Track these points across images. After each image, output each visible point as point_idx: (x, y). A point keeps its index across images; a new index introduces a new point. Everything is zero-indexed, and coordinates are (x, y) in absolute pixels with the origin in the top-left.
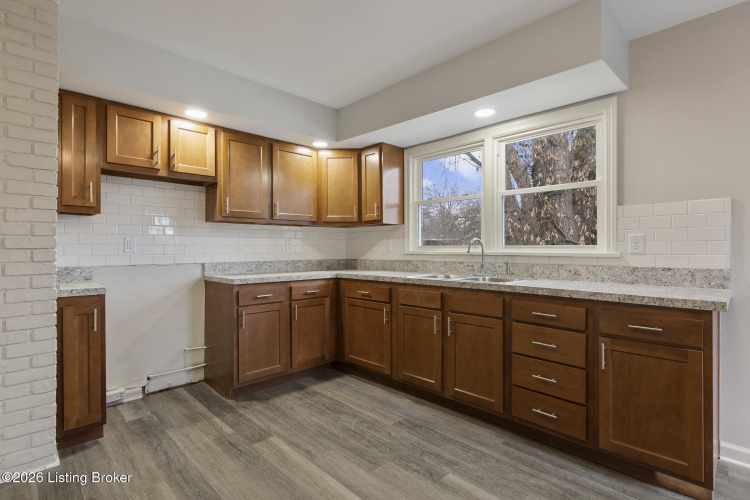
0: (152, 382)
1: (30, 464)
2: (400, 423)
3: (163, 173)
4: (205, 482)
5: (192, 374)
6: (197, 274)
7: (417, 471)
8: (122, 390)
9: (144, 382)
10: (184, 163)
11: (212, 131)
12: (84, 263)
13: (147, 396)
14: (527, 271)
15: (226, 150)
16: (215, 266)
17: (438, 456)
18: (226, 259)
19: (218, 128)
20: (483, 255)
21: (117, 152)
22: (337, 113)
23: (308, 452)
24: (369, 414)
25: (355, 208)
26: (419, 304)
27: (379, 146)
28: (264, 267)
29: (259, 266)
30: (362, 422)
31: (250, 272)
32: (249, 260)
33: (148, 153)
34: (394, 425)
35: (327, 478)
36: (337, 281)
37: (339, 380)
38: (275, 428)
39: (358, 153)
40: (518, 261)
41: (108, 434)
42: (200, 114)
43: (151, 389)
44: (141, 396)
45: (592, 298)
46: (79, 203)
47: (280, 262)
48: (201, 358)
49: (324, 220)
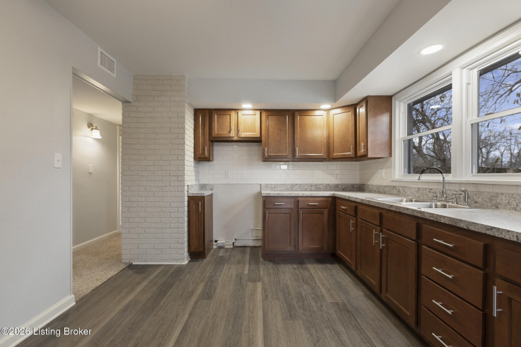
0: (237, 241)
1: (177, 260)
2: (337, 304)
3: (236, 138)
4: (215, 290)
5: (255, 242)
6: (258, 190)
7: (311, 335)
8: (224, 242)
9: (234, 241)
10: (245, 132)
11: (258, 113)
12: (211, 182)
13: (235, 247)
14: (491, 200)
15: (266, 121)
16: (267, 186)
17: (338, 334)
18: (273, 182)
19: (261, 111)
20: (444, 183)
21: (216, 131)
22: (335, 83)
23: (267, 296)
24: (323, 291)
25: (352, 147)
26: (368, 220)
27: (366, 100)
28: (296, 187)
29: (293, 187)
30: (313, 293)
31: (288, 190)
32: (286, 183)
33: (229, 130)
34: (332, 303)
35: (260, 313)
36: (334, 198)
37: (329, 266)
38: (266, 279)
39: (353, 107)
40: (482, 189)
41: (208, 259)
42: (248, 106)
43: (236, 244)
44: (232, 247)
45: (488, 232)
46: (202, 156)
47: (306, 184)
48: (260, 234)
49: (331, 157)
